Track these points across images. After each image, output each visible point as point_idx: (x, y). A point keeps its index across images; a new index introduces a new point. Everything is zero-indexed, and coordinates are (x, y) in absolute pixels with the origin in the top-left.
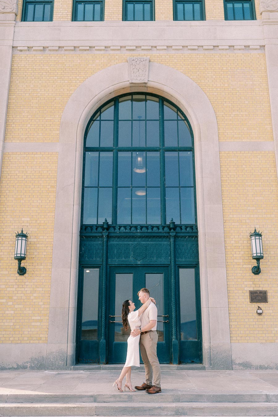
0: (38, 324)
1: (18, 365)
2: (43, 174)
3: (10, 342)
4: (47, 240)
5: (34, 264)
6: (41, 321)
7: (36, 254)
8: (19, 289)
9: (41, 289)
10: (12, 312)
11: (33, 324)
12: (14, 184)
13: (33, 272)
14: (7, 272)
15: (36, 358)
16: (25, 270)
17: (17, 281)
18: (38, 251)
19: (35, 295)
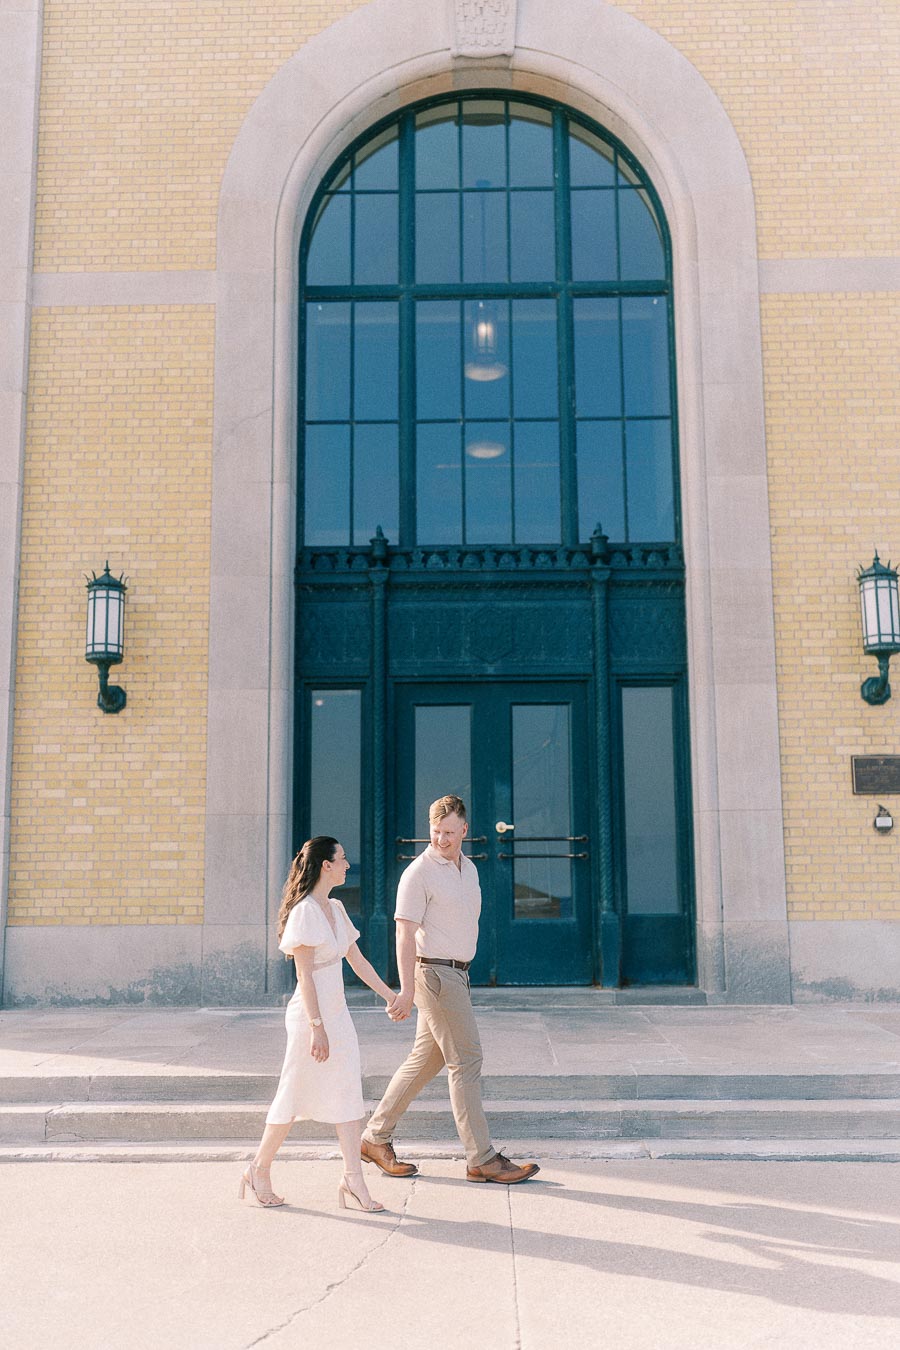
0: (172, 865)
1: (113, 991)
2: (166, 381)
3: (86, 921)
4: (189, 599)
5: (150, 678)
6: (180, 856)
7: (153, 643)
8: (107, 757)
9: (176, 757)
10: (88, 829)
11: (155, 865)
12: (73, 416)
13: (149, 703)
14: (64, 704)
15: (168, 971)
16: (121, 697)
17: (97, 731)
18: (160, 634)
19: (157, 774)
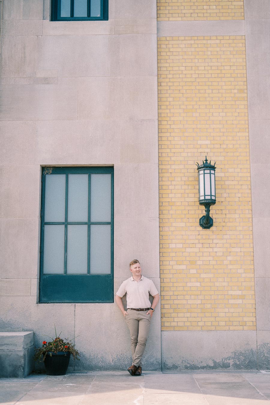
0: (240, 301)
1: (215, 362)
2: (223, 72)
3: (199, 328)
4: (240, 175)
5: (224, 212)
6: (243, 297)
7: (225, 195)
8: (206, 250)
9: (238, 250)
10: (198, 284)
11: (231, 301)
12: (180, 88)
13: (224, 224)
14: (183, 225)
15: (241, 353)
16: (211, 221)
17: (200, 237)
18: (228, 191)
19: (229, 258)
